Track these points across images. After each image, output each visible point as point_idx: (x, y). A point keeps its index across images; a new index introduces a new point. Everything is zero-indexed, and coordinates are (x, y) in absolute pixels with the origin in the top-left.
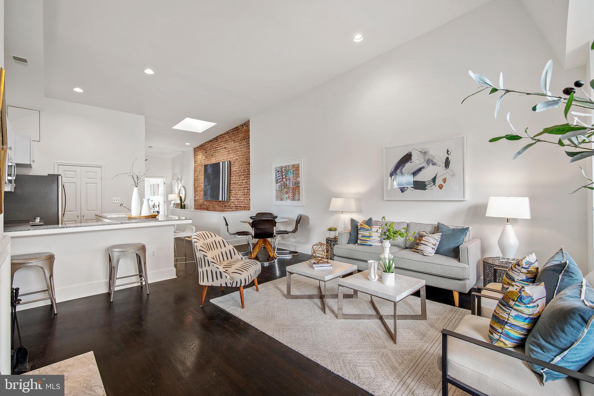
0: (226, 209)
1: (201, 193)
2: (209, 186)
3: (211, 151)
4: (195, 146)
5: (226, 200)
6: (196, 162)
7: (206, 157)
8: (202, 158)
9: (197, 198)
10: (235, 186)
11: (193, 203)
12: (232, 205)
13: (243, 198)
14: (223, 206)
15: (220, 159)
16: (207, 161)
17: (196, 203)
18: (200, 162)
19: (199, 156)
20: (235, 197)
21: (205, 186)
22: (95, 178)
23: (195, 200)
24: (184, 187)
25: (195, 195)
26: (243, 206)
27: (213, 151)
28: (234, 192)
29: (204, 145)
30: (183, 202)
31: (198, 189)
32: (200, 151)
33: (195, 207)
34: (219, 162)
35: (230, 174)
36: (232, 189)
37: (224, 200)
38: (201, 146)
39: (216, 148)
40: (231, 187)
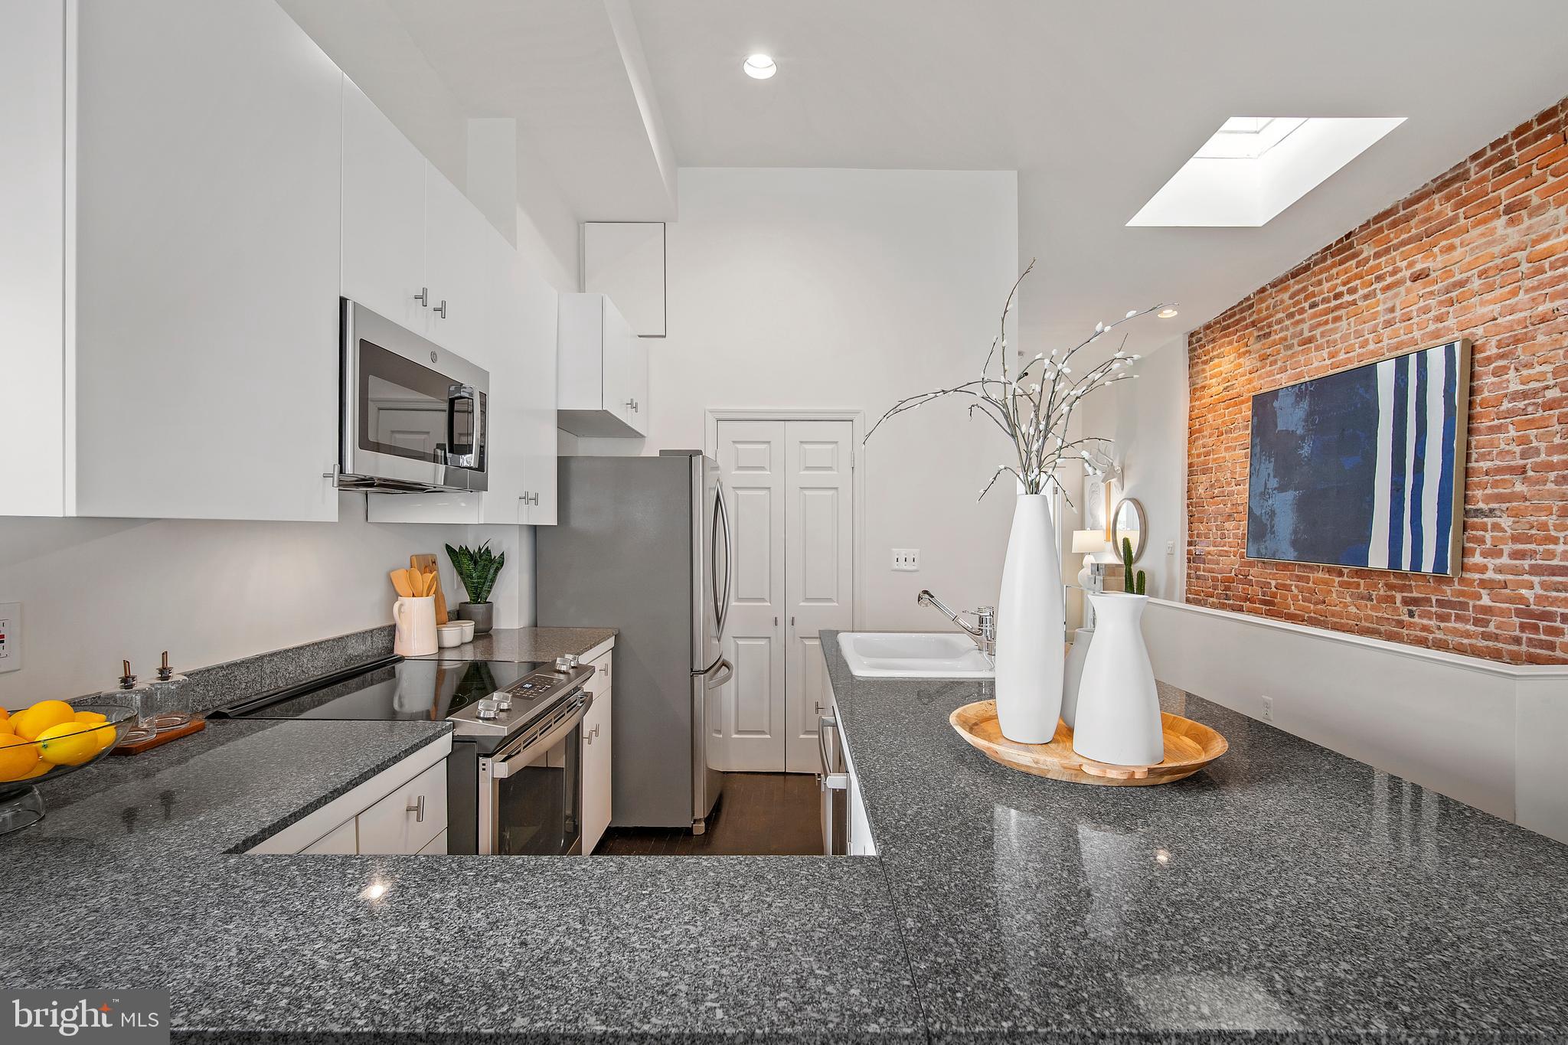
0: (1425, 622)
1: (1233, 525)
2: (1290, 495)
3: (1298, 322)
4: (1197, 324)
5: (1428, 566)
6: (1198, 394)
7: (1263, 358)
8: (1239, 366)
9: (1204, 548)
10: (1522, 489)
11: (1180, 568)
12: (1485, 601)
14: (1393, 597)
15: (1371, 346)
16: (1270, 374)
17: (1198, 569)
18: (1221, 388)
19: (1216, 361)
20: (1517, 555)
21: (1259, 494)
22: (830, 468)
23: (1193, 559)
24: (1136, 502)
25: (1191, 536)
27: (1315, 316)
28: (1506, 522)
29: (1252, 306)
31: (1211, 509)
32: (1225, 336)
33: (1190, 584)
34: (1374, 360)
36: (1481, 505)
37: (1406, 566)
38: (1229, 314)
39: (1337, 296)
40: (1477, 493)
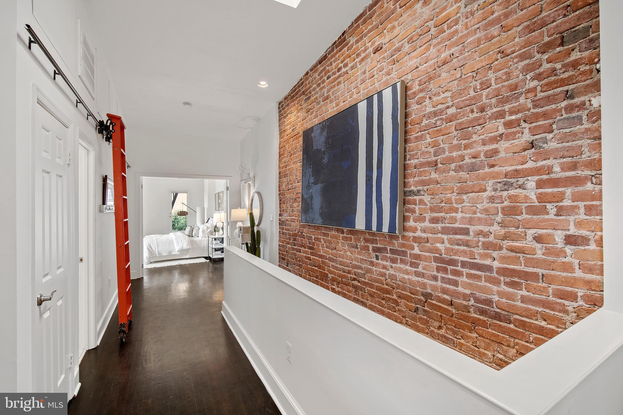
0: (384, 263)
1: (295, 205)
2: (319, 187)
3: (322, 88)
4: (281, 97)
5: (385, 229)
6: (282, 134)
7: (308, 111)
8: (298, 117)
9: (285, 217)
10: (434, 175)
11: (276, 229)
12: (416, 251)
13: (496, 228)
14: (368, 247)
16: (311, 119)
17: (283, 229)
18: (291, 130)
19: (289, 115)
20: (434, 220)
21: (307, 187)
23: (281, 223)
24: (259, 194)
25: (280, 211)
26: (499, 268)
27: (329, 83)
28: (427, 198)
29: (303, 83)
30: (258, 225)
31: (288, 196)
32: (292, 102)
33: (280, 237)
34: (356, 102)
35: (406, 132)
36: (413, 188)
37: (374, 228)
38: (294, 90)
39: (339, 70)
40: (411, 180)
